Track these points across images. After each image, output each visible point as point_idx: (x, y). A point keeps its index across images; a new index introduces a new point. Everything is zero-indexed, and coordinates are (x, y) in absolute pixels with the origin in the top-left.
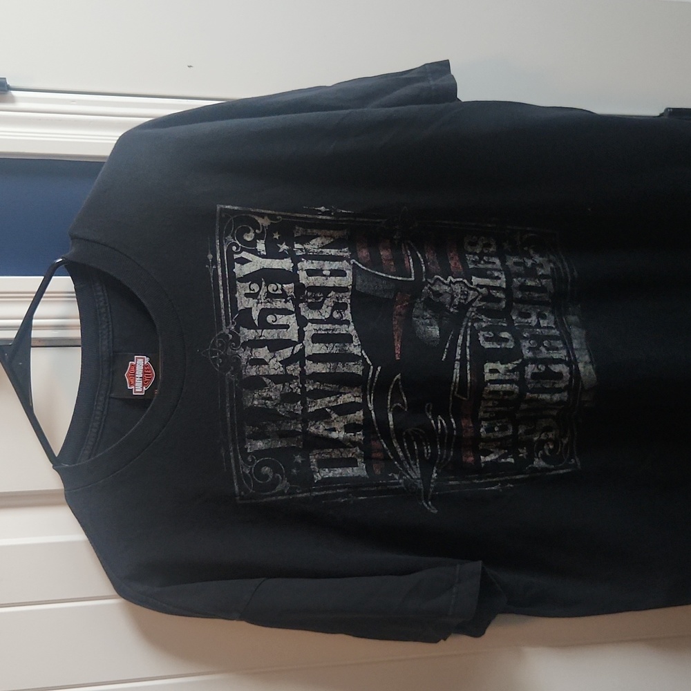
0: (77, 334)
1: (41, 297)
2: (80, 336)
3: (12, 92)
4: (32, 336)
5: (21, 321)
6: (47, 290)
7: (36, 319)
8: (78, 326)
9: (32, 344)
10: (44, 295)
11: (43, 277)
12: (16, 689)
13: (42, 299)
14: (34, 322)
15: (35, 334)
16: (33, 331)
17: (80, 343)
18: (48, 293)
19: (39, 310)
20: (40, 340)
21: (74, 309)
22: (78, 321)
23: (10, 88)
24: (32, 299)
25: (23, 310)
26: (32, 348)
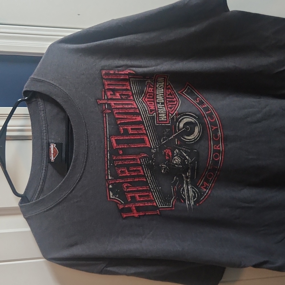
0: (30, 133)
4: (7, 135)
7: (9, 126)
8: (30, 130)
9: (7, 139)
10: (13, 115)
13: (12, 118)
14: (8, 128)
16: (7, 132)
17: (31, 138)
18: (15, 114)
19: (10, 123)
21: (29, 122)
22: (30, 128)
24: (7, 118)
26: (6, 141)
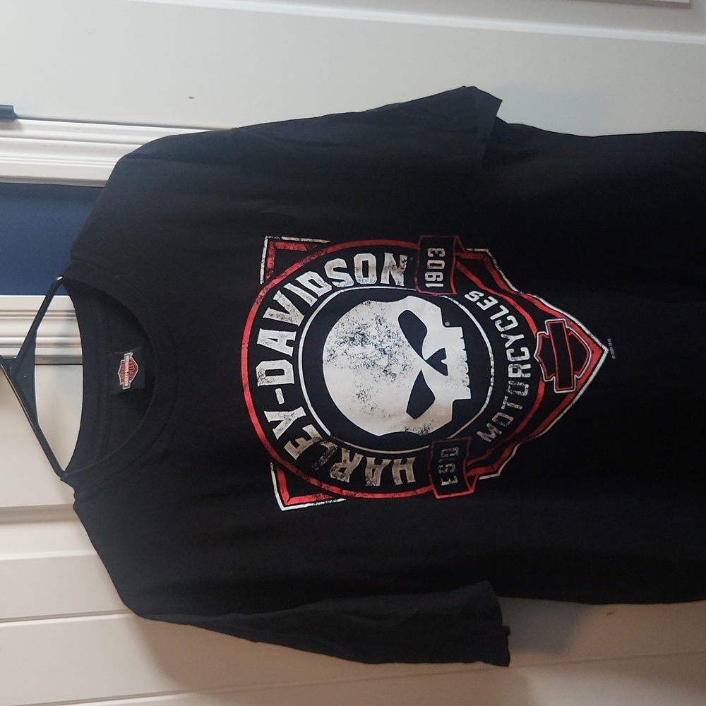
0: (78, 351)
1: (43, 316)
2: (81, 353)
3: (19, 120)
4: (36, 354)
5: (24, 339)
6: (48, 309)
7: (40, 336)
8: (79, 344)
9: (36, 362)
10: (46, 313)
11: (45, 296)
12: (22, 704)
13: (44, 318)
14: (38, 340)
15: (39, 351)
16: (36, 349)
17: (81, 362)
18: (50, 311)
19: (42, 329)
20: (44, 357)
21: (75, 328)
22: (79, 339)
23: (16, 117)
24: (34, 318)
25: (25, 328)
26: (36, 366)
